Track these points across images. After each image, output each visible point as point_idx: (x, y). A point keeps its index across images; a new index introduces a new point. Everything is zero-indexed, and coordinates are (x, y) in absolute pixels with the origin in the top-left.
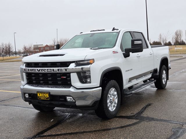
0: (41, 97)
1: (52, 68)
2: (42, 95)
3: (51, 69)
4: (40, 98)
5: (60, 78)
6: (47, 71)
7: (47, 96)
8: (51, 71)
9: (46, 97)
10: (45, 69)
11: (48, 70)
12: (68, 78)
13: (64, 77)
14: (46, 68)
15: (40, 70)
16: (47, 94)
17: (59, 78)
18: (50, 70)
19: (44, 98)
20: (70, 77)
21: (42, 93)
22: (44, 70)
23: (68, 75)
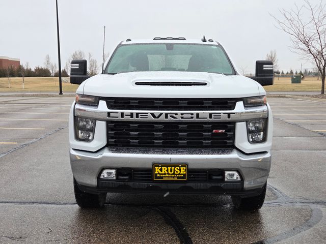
0: (165, 174)
1: (195, 112)
2: (167, 170)
3: (192, 114)
4: (162, 177)
5: (210, 134)
6: (182, 118)
7: (182, 173)
8: (192, 118)
9: (180, 174)
10: (176, 114)
11: (184, 116)
12: (228, 133)
13: (220, 131)
14: (179, 112)
15: (161, 114)
16: (182, 168)
17: (207, 134)
18: (190, 116)
19: (174, 177)
20: (233, 130)
21: (167, 167)
22: (174, 115)
23: (230, 127)
